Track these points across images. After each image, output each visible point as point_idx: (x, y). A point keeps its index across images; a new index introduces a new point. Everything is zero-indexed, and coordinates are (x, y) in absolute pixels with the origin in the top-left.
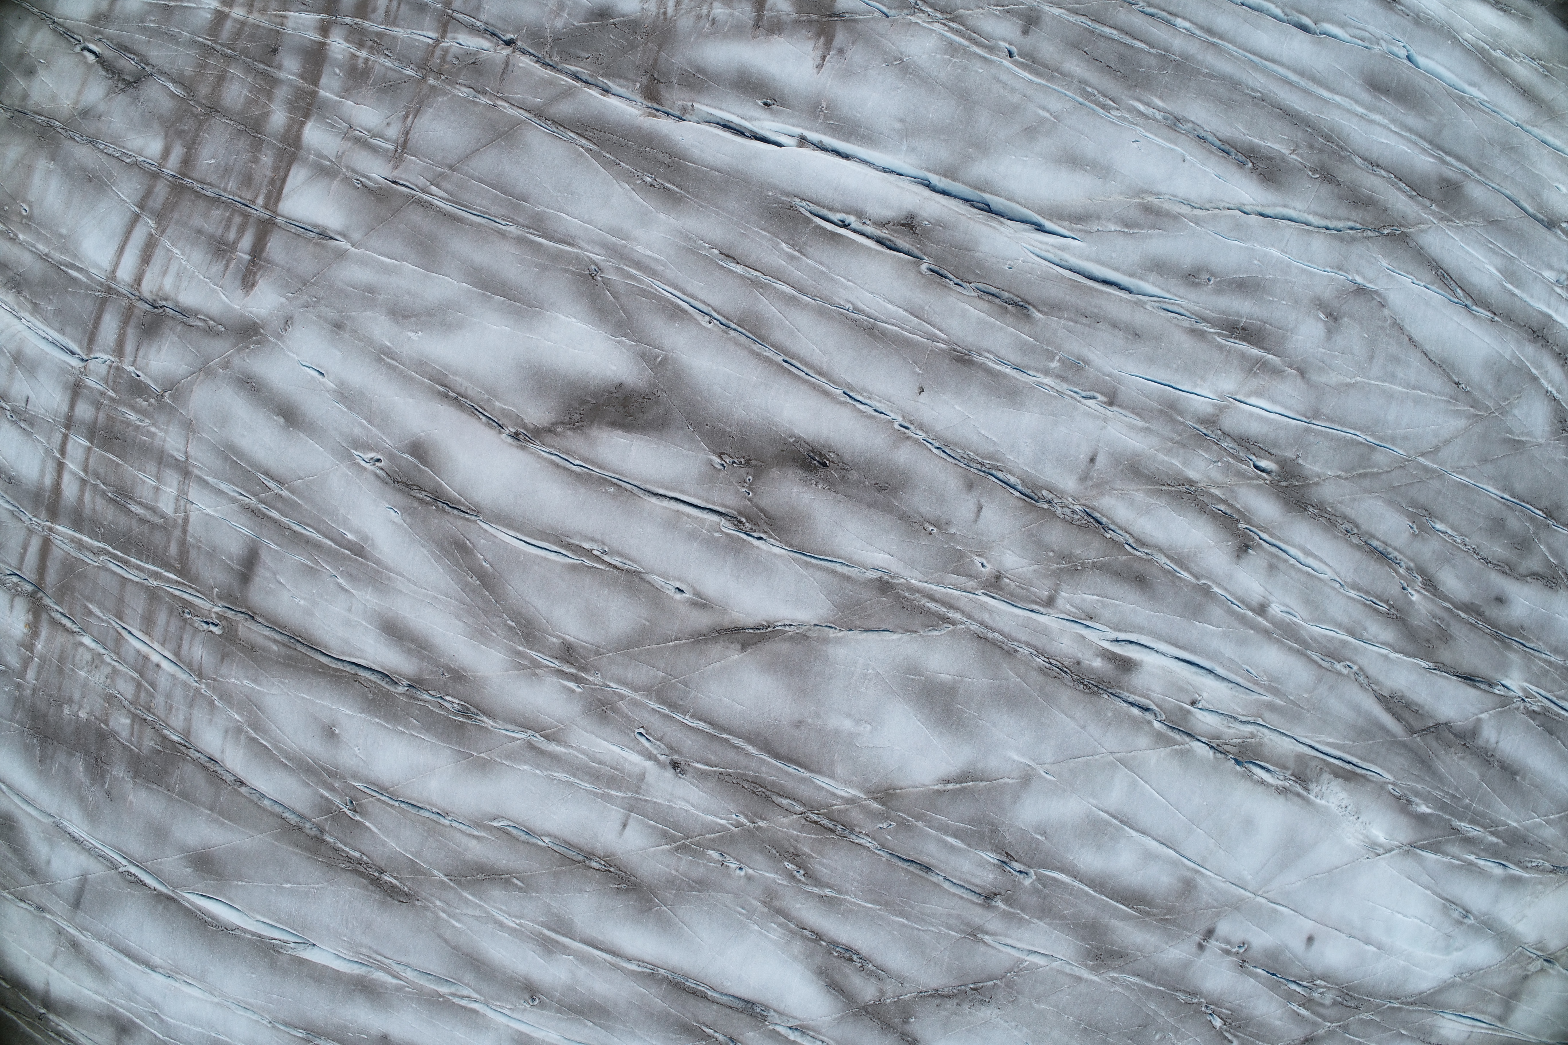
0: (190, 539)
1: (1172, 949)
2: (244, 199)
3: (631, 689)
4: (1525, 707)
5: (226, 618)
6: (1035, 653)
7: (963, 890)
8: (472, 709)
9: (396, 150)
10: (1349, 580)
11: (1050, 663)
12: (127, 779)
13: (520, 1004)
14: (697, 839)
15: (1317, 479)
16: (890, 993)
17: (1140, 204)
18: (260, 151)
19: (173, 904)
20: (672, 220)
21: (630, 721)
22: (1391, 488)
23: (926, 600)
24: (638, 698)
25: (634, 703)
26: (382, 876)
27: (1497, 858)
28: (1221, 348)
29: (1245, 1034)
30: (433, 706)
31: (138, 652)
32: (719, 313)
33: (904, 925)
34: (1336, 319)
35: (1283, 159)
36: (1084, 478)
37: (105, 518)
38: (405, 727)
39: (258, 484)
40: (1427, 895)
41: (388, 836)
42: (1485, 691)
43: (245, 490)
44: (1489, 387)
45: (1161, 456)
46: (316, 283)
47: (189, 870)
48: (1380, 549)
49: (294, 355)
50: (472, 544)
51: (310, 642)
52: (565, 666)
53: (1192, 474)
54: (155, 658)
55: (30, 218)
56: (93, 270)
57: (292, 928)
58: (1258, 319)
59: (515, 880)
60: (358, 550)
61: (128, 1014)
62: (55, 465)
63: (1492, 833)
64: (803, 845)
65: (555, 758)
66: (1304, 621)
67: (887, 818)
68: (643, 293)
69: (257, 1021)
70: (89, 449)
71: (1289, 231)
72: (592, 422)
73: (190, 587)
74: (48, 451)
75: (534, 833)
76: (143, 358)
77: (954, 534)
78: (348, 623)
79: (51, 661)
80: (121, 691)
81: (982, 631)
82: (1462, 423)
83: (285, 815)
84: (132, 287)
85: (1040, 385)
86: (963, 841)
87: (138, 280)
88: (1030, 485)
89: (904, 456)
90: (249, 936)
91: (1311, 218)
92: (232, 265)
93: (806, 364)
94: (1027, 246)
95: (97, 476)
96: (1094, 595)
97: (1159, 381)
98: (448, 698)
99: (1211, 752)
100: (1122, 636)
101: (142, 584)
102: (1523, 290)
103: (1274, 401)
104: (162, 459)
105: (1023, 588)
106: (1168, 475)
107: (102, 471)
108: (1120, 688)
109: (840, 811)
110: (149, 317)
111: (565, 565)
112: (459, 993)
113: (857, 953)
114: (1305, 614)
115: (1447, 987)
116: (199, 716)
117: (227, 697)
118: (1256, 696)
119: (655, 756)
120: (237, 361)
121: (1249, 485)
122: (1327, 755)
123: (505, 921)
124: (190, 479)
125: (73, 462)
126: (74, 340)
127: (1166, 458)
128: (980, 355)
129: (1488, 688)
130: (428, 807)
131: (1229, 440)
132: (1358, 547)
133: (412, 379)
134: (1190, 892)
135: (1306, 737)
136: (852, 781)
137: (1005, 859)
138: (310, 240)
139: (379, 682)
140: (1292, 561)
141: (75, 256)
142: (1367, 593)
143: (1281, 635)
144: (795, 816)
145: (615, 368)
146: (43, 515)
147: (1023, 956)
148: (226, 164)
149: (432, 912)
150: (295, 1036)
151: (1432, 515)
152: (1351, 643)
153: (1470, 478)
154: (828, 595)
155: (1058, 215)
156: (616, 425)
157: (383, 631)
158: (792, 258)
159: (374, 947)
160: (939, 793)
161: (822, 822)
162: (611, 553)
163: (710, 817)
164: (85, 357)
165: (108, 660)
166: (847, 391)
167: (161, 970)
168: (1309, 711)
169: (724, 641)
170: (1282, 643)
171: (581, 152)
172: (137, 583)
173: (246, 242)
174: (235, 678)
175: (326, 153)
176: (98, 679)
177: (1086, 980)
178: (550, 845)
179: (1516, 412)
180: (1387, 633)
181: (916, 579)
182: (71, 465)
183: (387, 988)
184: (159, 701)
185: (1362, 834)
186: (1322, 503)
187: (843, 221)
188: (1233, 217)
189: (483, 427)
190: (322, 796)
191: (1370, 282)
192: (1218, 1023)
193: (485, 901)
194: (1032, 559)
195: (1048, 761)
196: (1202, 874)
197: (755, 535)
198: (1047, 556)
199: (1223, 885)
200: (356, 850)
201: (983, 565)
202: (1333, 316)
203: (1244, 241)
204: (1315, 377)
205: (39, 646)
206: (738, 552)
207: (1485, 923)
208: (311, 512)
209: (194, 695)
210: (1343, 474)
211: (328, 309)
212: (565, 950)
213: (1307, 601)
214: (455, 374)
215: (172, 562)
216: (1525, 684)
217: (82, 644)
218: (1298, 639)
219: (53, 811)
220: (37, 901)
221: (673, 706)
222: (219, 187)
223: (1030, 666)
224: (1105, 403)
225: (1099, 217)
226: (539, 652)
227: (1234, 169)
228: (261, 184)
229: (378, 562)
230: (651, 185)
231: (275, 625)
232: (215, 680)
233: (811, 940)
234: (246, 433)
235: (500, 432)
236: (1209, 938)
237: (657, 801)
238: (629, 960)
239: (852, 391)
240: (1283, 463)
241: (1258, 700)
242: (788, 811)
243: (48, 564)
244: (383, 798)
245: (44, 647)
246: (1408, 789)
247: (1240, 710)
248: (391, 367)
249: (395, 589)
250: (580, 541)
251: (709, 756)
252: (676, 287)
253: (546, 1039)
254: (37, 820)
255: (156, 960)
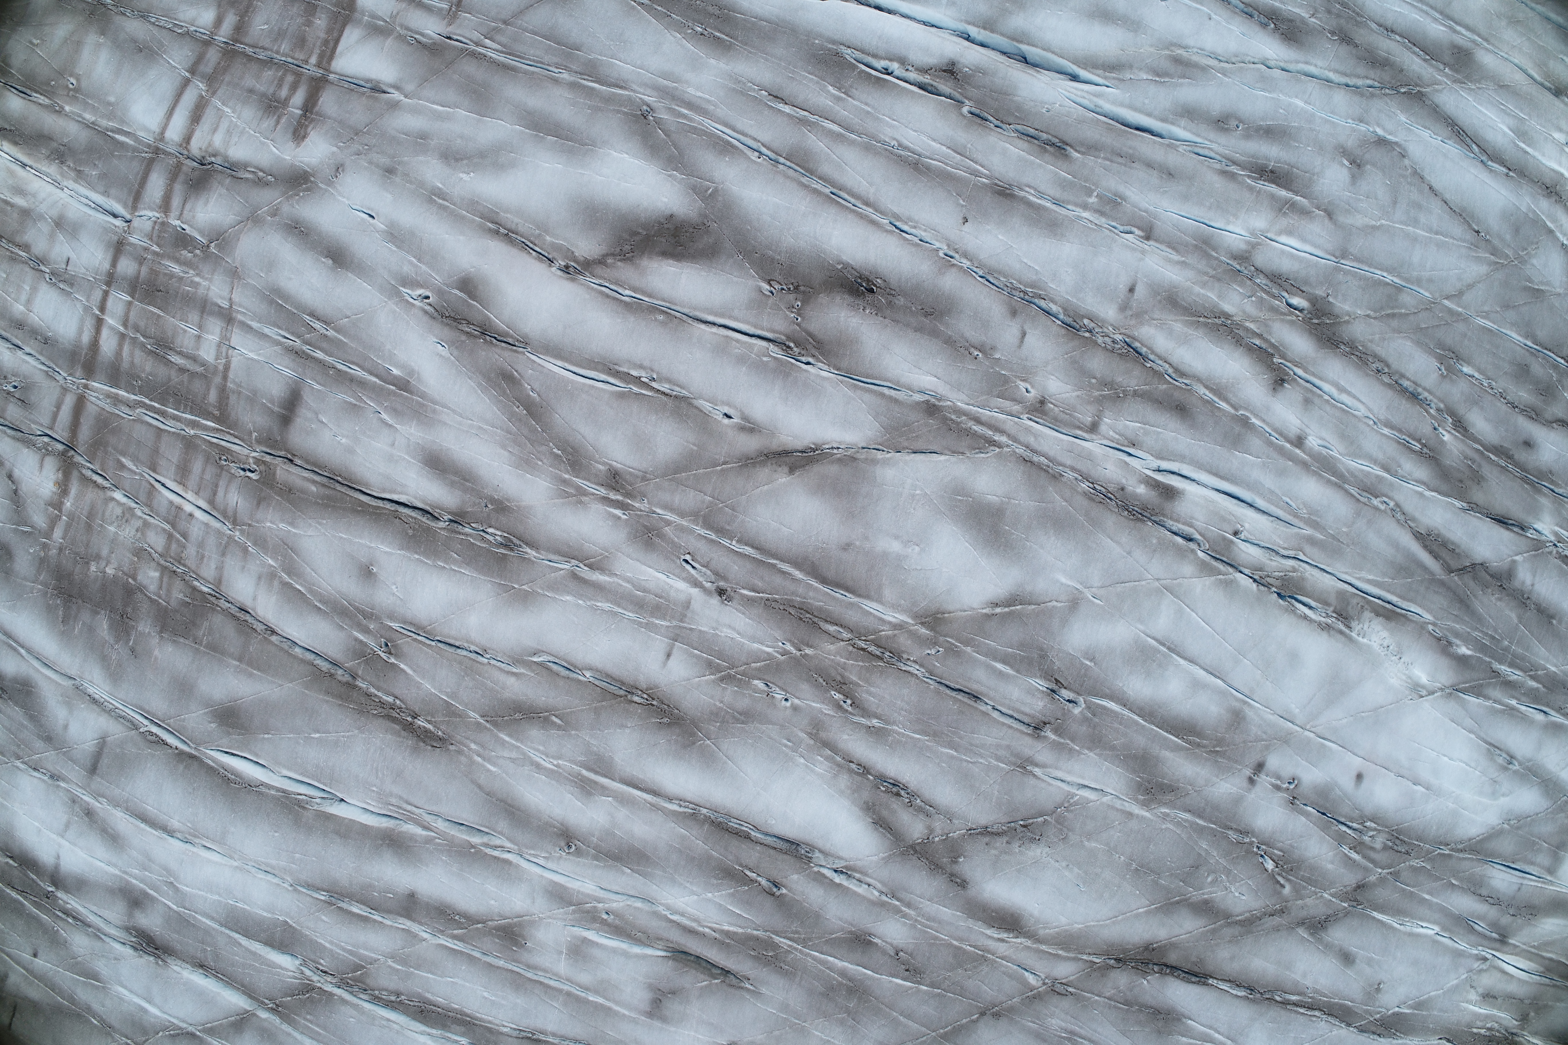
0: (230, 385)
1: (1222, 783)
2: (297, 60)
3: (677, 514)
4: (1557, 552)
5: (264, 462)
6: (1080, 478)
7: (1011, 720)
8: (515, 540)
9: (450, 9)
10: (1382, 418)
11: (1094, 489)
12: (153, 634)
13: (555, 852)
14: (743, 668)
15: (1347, 318)
16: (938, 831)
17: (1170, 56)
18: (313, 15)
19: (195, 763)
20: (722, 65)
21: (676, 547)
22: (1419, 329)
23: (973, 423)
24: (685, 523)
25: (681, 529)
26: (416, 720)
27: (1538, 704)
28: (1251, 189)
29: (1297, 878)
30: (474, 539)
31: (171, 503)
32: (768, 148)
33: (952, 757)
34: (1359, 166)
35: (1303, 21)
36: (1124, 308)
37: (144, 371)
38: (445, 562)
39: (303, 326)
40: (1471, 739)
41: (423, 678)
42: (1518, 533)
43: (289, 333)
44: (1508, 237)
45: (1197, 289)
46: (368, 133)
47: (213, 725)
48: (1411, 389)
49: (344, 200)
50: (519, 374)
51: (350, 480)
52: (611, 494)
53: (1228, 308)
54: (188, 508)
55: (77, 90)
56: (141, 134)
57: (319, 781)
58: (1285, 163)
59: (554, 718)
60: (403, 385)
61: (141, 885)
62: (94, 322)
63: (1532, 677)
64: (851, 673)
65: (598, 587)
66: (1340, 454)
67: (935, 644)
68: (694, 130)
69: (278, 885)
70: (130, 303)
71: (1312, 86)
72: (643, 253)
73: (229, 433)
74: (87, 309)
75: (575, 667)
76: (190, 211)
77: (999, 359)
78: (391, 459)
79: (79, 518)
80: (152, 544)
81: (1028, 454)
82: (1483, 269)
83: (316, 662)
84: (181, 146)
85: (1080, 218)
86: (1012, 667)
87: (187, 139)
88: (1072, 314)
89: (950, 282)
90: (273, 792)
91: (1332, 75)
92: (283, 120)
93: (853, 195)
94: (1063, 92)
95: (137, 329)
96: (1136, 422)
97: (1193, 217)
98: (490, 530)
99: (1254, 585)
100: (1165, 465)
101: (179, 434)
102: (1535, 149)
103: (1303, 240)
104: (205, 307)
105: (1067, 414)
106: (1204, 307)
107: (142, 324)
108: (1164, 515)
109: (888, 637)
110: (196, 173)
111: (613, 393)
112: (492, 843)
113: (905, 788)
114: (1341, 448)
115: (1495, 834)
116: (232, 564)
117: (261, 542)
118: (1296, 530)
119: (701, 583)
120: (286, 209)
121: (1282, 320)
122: (1367, 594)
123: (543, 762)
124: (233, 325)
125: (112, 317)
126: (119, 201)
127: (1202, 291)
128: (1021, 190)
129: (1521, 532)
130: (466, 645)
131: (1261, 276)
132: (1389, 386)
133: (463, 218)
134: (1239, 723)
135: (1346, 573)
136: (900, 606)
137: (1055, 687)
138: (363, 94)
139: (419, 517)
140: (1326, 397)
141: (123, 121)
142: (1400, 431)
143: (1318, 468)
144: (842, 643)
145: (666, 200)
146: (79, 372)
147: (1073, 790)
148: (280, 29)
149: (466, 756)
150: (317, 899)
151: (1459, 358)
152: (1386, 479)
153: (1494, 323)
154: (875, 418)
155: (1091, 63)
156: (666, 254)
157: (426, 465)
158: (838, 99)
159: (405, 796)
160: (988, 617)
161: (870, 649)
162: (660, 380)
163: (756, 645)
164: (128, 217)
165: (139, 513)
166: (893, 220)
167: (179, 835)
168: (1348, 546)
169: (772, 464)
170: (1320, 475)
171: (633, 6)
172: (174, 433)
173: (299, 98)
174: (271, 522)
175: (380, 14)
176: (128, 533)
177: (1137, 816)
178: (591, 679)
179: (1534, 261)
180: (1422, 472)
181: (962, 401)
182: (110, 321)
183: (416, 841)
184: (191, 551)
185: (1405, 674)
186: (1353, 342)
187: (886, 69)
188: (1259, 69)
189: (533, 261)
190: (356, 639)
191: (1390, 134)
192: (1270, 865)
193: (522, 742)
194: (1075, 385)
195: (1096, 585)
196: (1249, 705)
197: (803, 359)
198: (1089, 382)
199: (1271, 717)
200: (389, 694)
201: (1027, 391)
202: (1356, 164)
203: (1270, 92)
204: (1341, 219)
205: (68, 504)
206: (787, 375)
207: (1529, 769)
208: (356, 350)
209: (228, 543)
210: (1372, 313)
211: (379, 156)
212: (604, 791)
213: (1343, 436)
214: (507, 211)
215: (211, 409)
216: (1557, 529)
217: (113, 499)
218: (1335, 472)
219: (73, 672)
220: (51, 768)
221: (720, 531)
222: (272, 50)
223: (1075, 490)
224: (1142, 237)
225: (1131, 67)
226: (585, 479)
227: (1257, 28)
228: (314, 45)
229: (423, 395)
230: (702, 34)
231: (315, 466)
232: (250, 525)
233: (858, 774)
234: (293, 276)
235: (550, 266)
236: (1260, 772)
237: (703, 629)
238: (670, 800)
239: (898, 221)
240: (1314, 301)
241: (1298, 534)
242: (836, 638)
243: (82, 420)
244: (420, 638)
245: (72, 505)
246: (1447, 630)
247: (1281, 543)
248: (441, 207)
249: (440, 421)
250: (629, 368)
251: (756, 582)
252: (726, 125)
253: (582, 889)
254: (56, 683)
255: (175, 823)
